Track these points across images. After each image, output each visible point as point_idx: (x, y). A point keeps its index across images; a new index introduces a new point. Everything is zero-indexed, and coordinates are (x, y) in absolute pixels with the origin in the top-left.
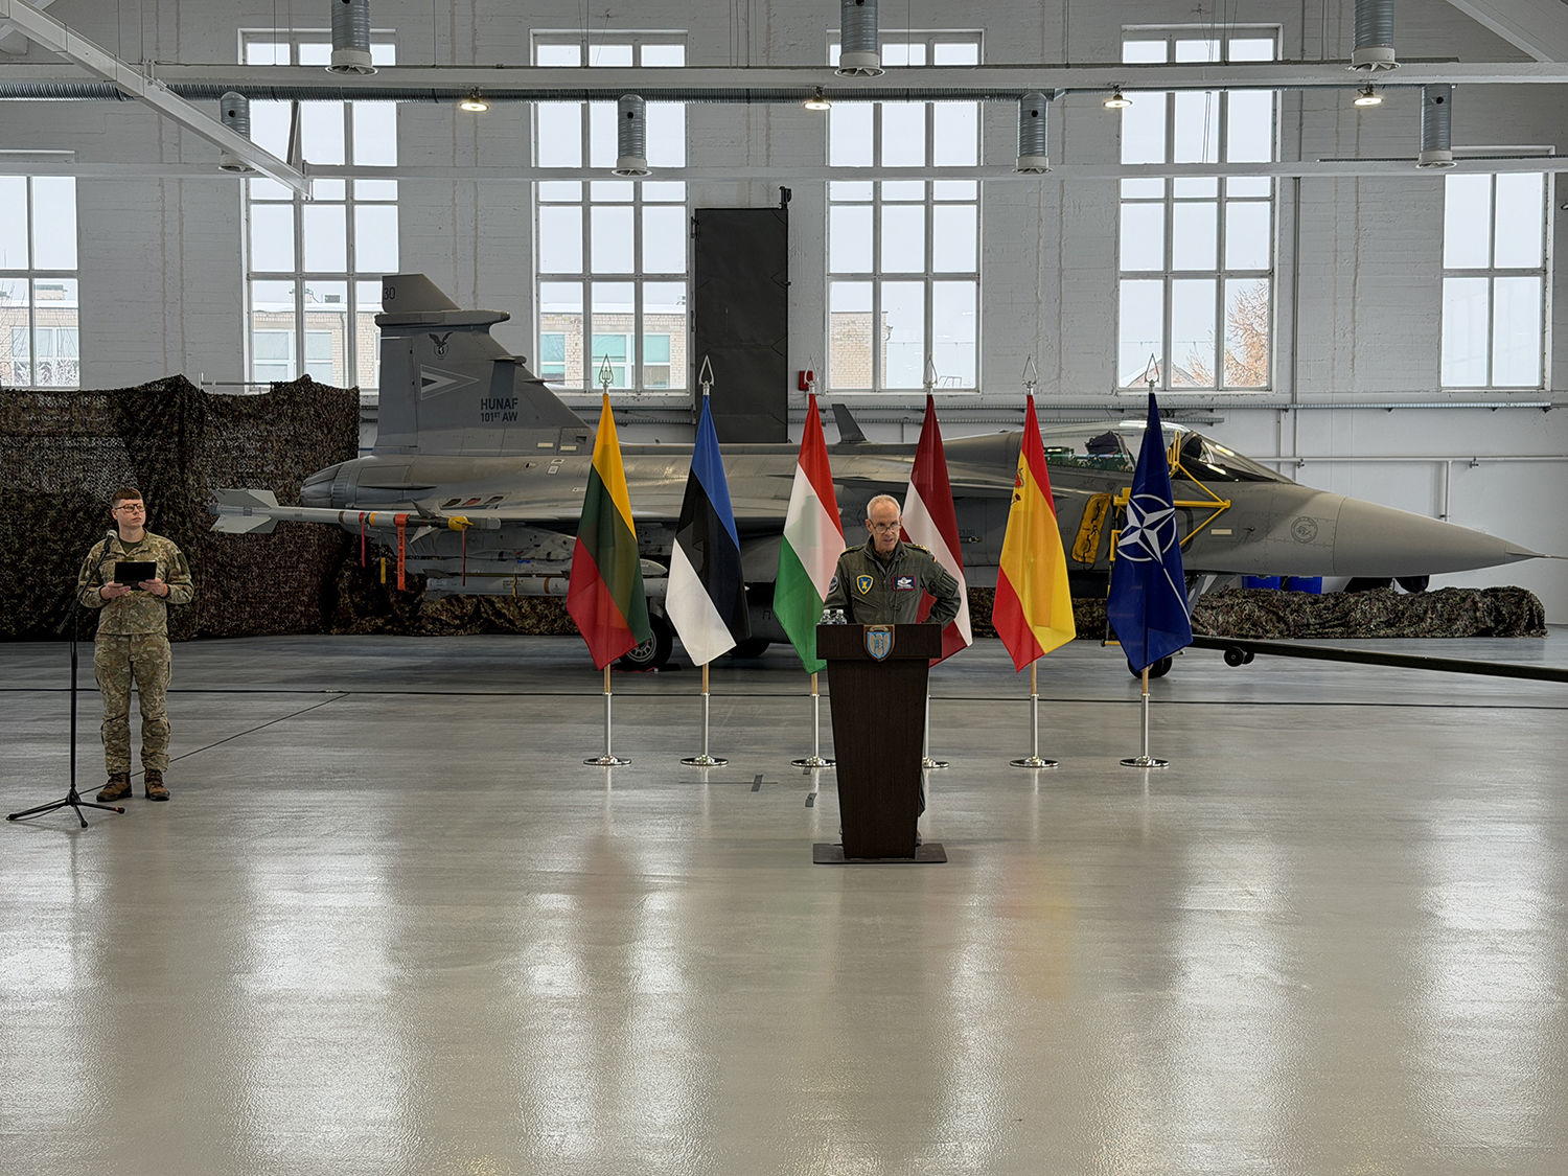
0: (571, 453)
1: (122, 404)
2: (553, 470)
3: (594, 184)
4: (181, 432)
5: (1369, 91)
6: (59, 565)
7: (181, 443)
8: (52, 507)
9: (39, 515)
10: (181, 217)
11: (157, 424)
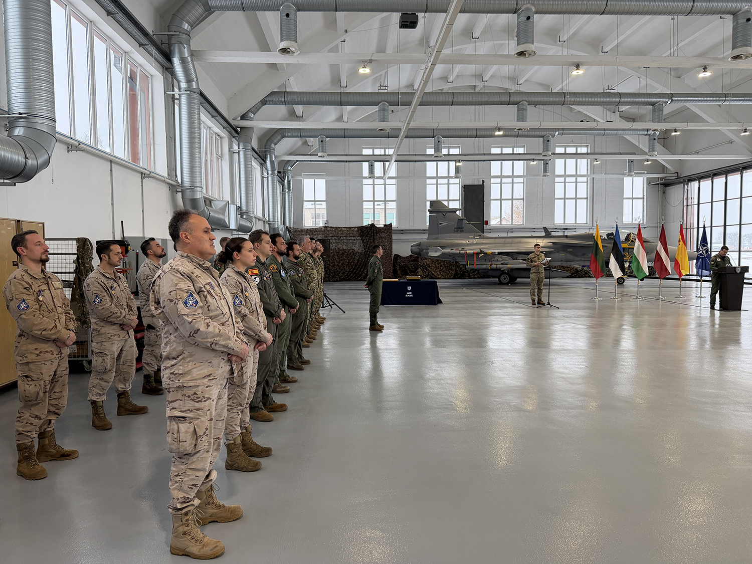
0: (478, 239)
1: (361, 230)
2: (475, 242)
3: (439, 180)
4: (374, 236)
5: (648, 161)
6: (348, 265)
7: (374, 238)
8: (346, 252)
9: (343, 254)
10: (349, 188)
11: (368, 234)
